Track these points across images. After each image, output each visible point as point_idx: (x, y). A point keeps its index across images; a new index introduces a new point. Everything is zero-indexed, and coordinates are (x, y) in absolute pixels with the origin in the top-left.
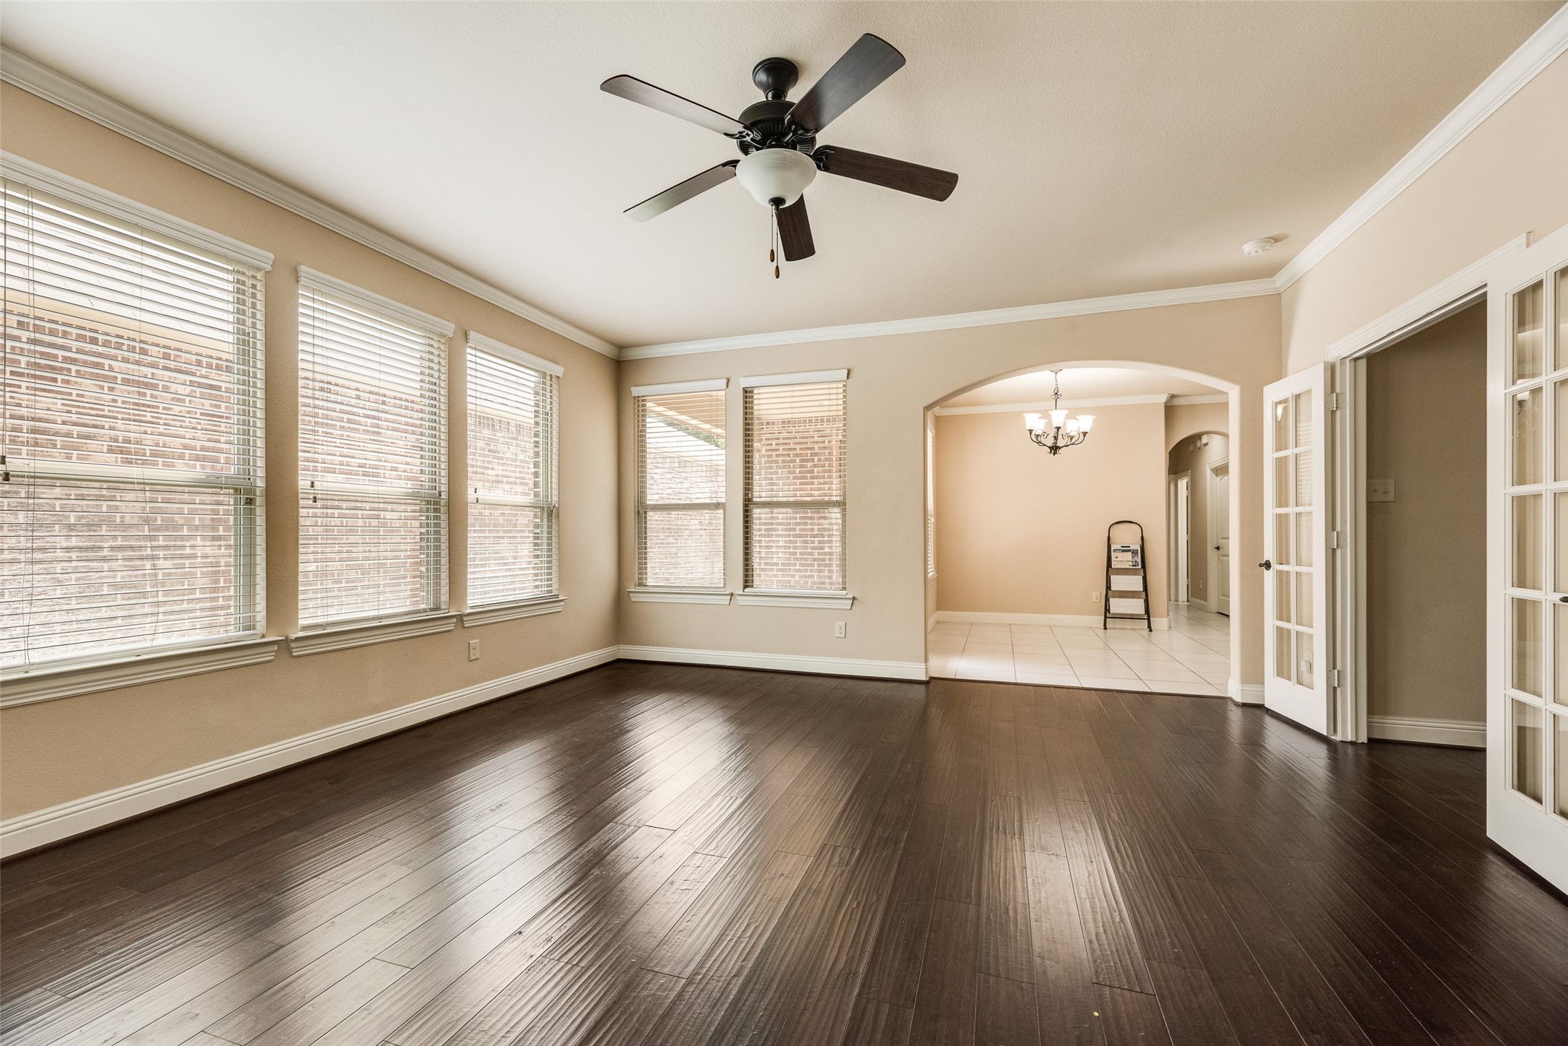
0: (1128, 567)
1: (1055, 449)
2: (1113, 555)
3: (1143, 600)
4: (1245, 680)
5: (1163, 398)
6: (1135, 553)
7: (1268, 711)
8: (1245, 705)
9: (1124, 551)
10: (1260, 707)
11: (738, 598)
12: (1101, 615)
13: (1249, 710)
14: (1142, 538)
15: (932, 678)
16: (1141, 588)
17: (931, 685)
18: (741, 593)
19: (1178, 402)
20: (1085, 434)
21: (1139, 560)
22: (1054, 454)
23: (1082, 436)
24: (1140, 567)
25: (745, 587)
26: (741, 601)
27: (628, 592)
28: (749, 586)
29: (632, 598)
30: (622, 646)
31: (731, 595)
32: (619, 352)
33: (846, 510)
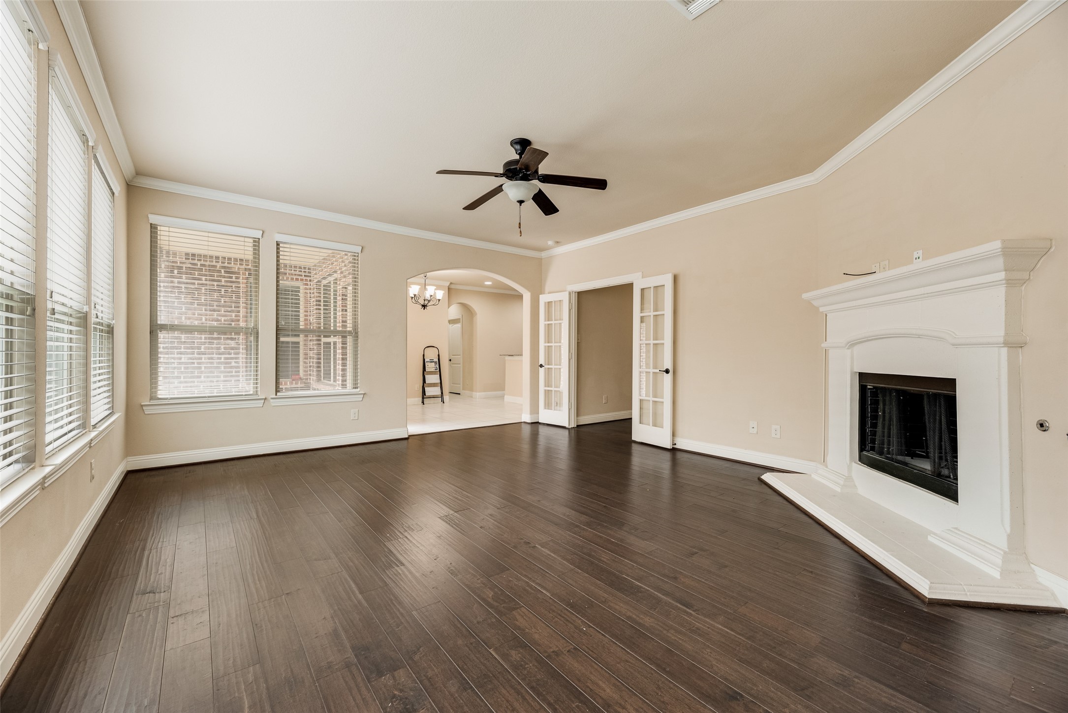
0: (433, 370)
1: (424, 306)
2: (426, 363)
3: (440, 387)
4: (531, 413)
5: (448, 284)
6: (435, 363)
7: (540, 423)
8: (532, 423)
9: (431, 362)
10: (538, 423)
11: (272, 401)
12: (419, 397)
13: (533, 425)
14: (439, 355)
15: (409, 436)
16: (439, 381)
17: (410, 440)
18: (275, 396)
19: (453, 286)
20: (439, 300)
21: (438, 367)
22: (424, 309)
23: (438, 301)
24: (438, 370)
25: (277, 391)
26: (274, 403)
27: (142, 406)
28: (279, 391)
29: (147, 411)
30: (130, 459)
31: (265, 399)
32: (134, 177)
33: (357, 337)
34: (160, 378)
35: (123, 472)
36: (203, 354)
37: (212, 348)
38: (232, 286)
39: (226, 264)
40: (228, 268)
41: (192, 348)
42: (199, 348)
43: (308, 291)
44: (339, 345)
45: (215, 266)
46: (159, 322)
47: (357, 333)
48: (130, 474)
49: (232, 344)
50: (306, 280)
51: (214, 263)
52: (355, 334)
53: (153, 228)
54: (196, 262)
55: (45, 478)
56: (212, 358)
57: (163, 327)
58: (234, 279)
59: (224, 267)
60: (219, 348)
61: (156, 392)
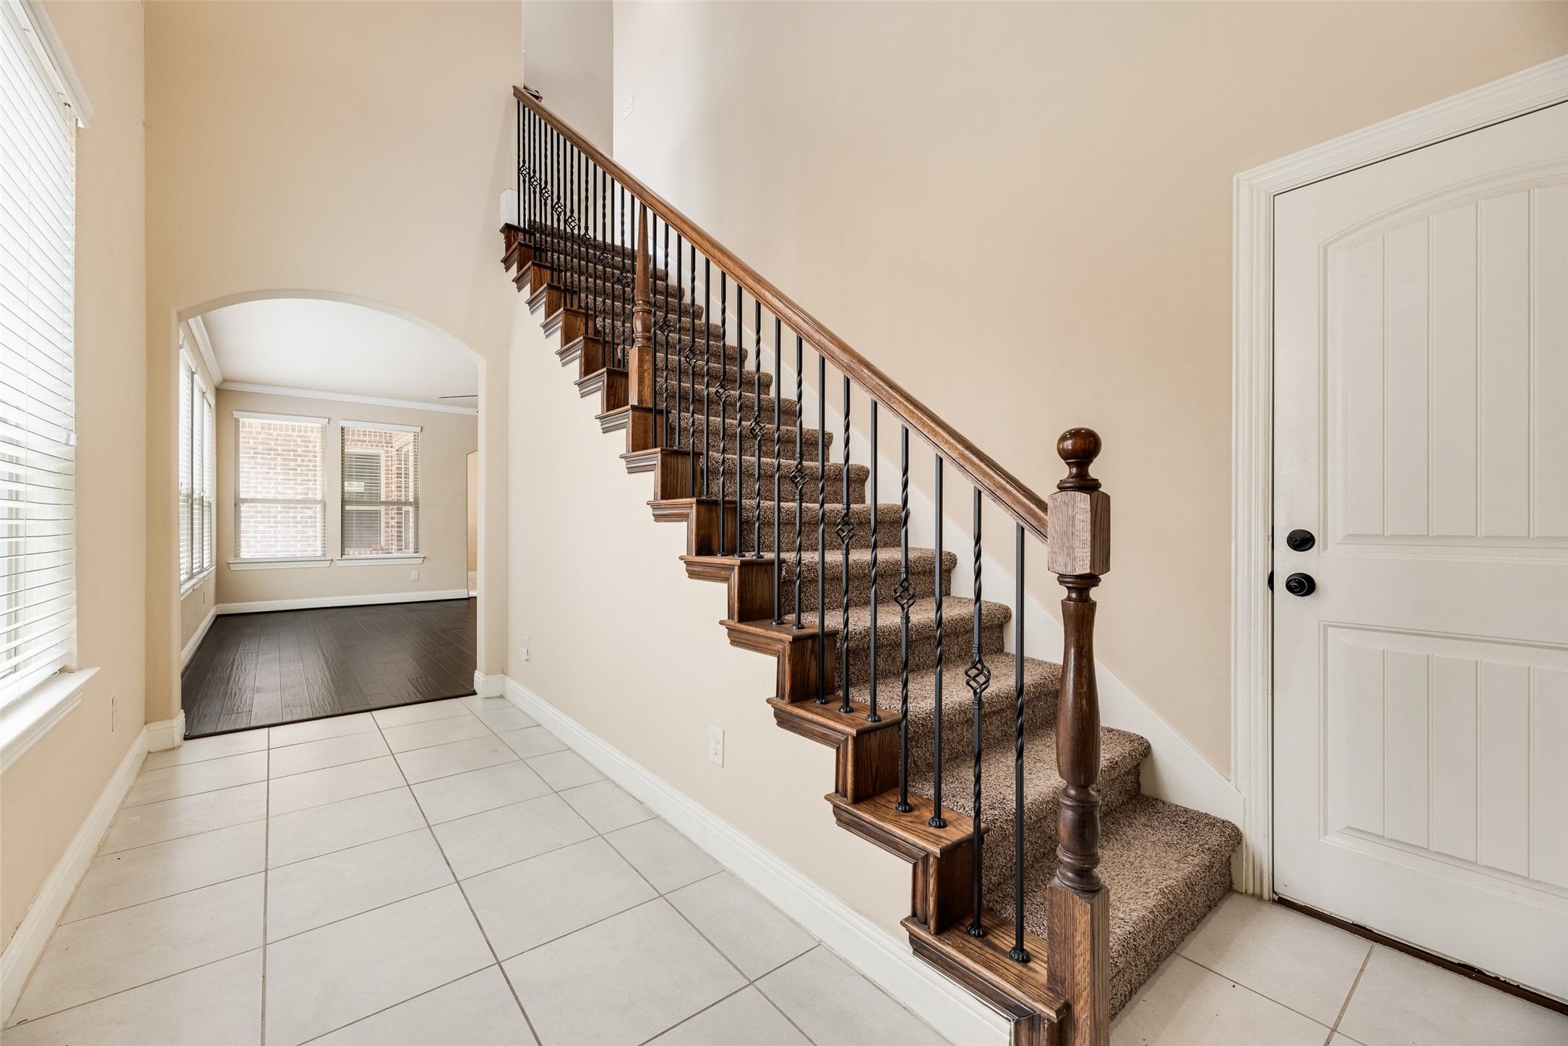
11: (338, 562)
18: (340, 558)
25: (342, 554)
26: (340, 564)
27: (229, 563)
28: (344, 554)
29: (233, 567)
30: (220, 605)
31: (332, 560)
32: (221, 383)
33: (418, 507)
34: (242, 542)
35: (213, 616)
36: (279, 523)
37: (288, 517)
38: (308, 456)
39: (302, 433)
40: (305, 437)
41: (269, 517)
42: (276, 517)
43: (390, 459)
44: (411, 514)
45: (291, 436)
46: (241, 497)
47: (418, 504)
48: (219, 617)
49: (310, 513)
50: (387, 447)
51: (290, 433)
52: (416, 504)
53: (237, 421)
54: (272, 431)
55: (194, 585)
56: (288, 527)
57: (245, 501)
58: (310, 448)
59: (301, 436)
60: (295, 517)
61: (239, 553)
